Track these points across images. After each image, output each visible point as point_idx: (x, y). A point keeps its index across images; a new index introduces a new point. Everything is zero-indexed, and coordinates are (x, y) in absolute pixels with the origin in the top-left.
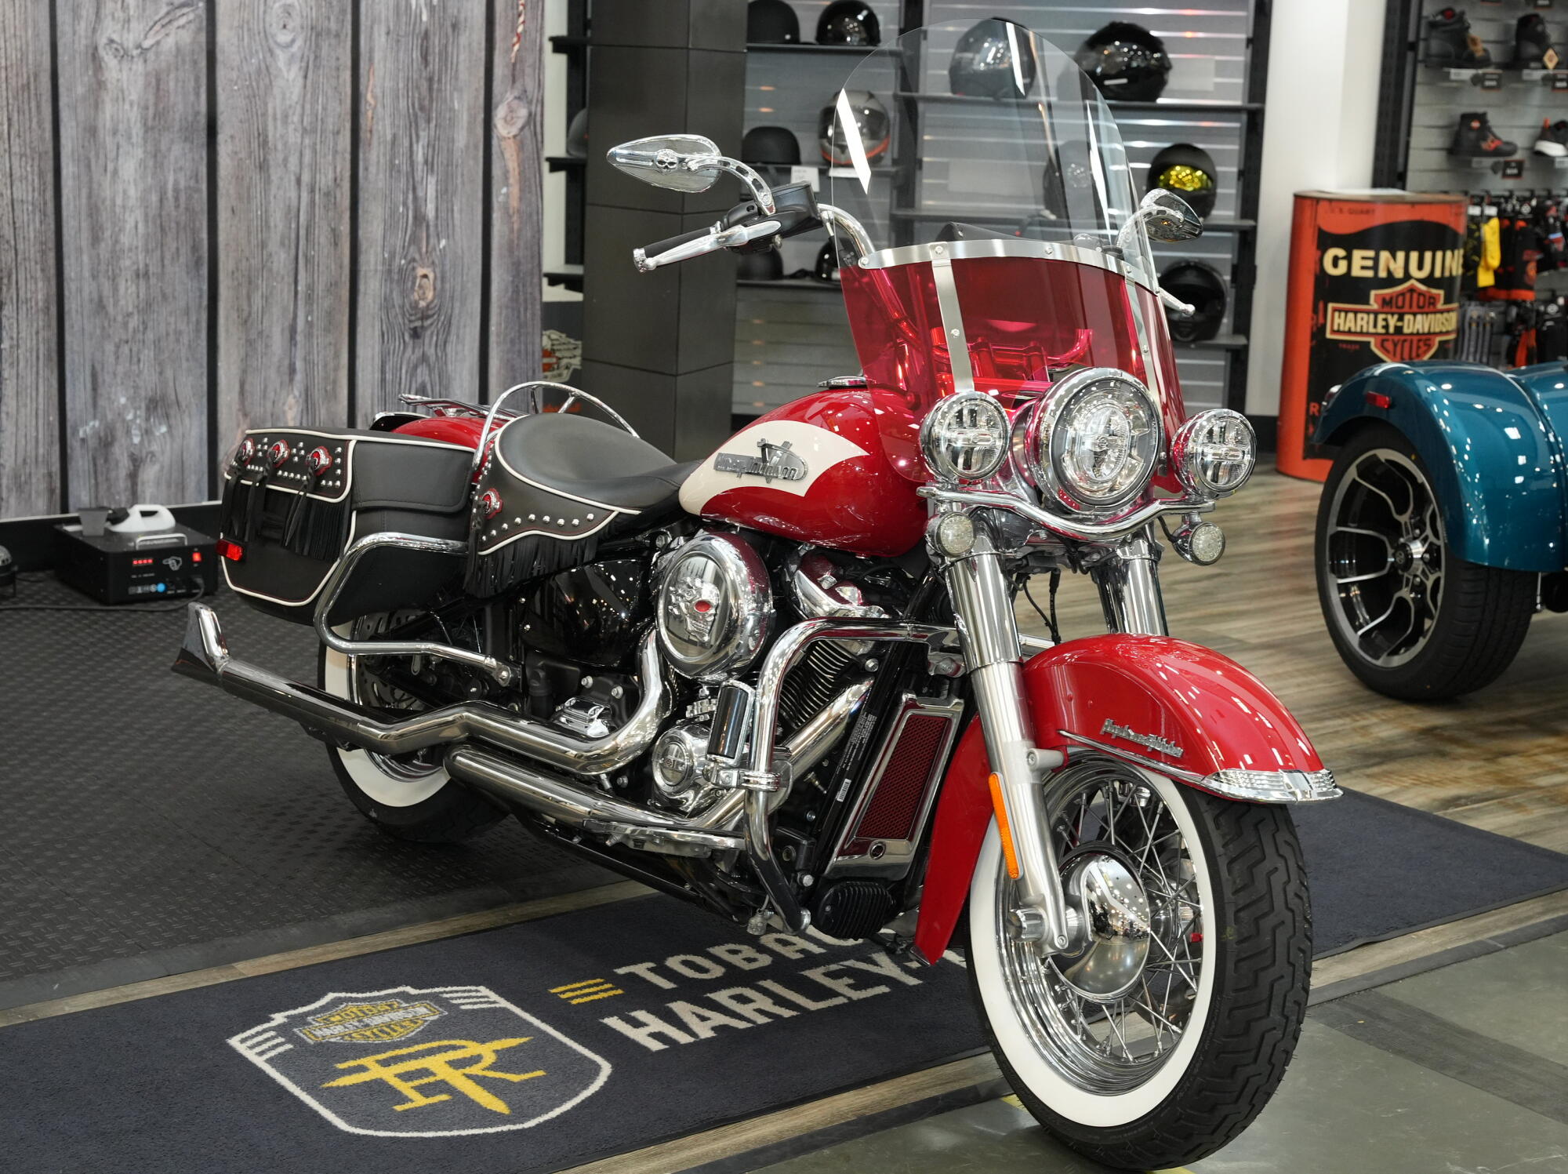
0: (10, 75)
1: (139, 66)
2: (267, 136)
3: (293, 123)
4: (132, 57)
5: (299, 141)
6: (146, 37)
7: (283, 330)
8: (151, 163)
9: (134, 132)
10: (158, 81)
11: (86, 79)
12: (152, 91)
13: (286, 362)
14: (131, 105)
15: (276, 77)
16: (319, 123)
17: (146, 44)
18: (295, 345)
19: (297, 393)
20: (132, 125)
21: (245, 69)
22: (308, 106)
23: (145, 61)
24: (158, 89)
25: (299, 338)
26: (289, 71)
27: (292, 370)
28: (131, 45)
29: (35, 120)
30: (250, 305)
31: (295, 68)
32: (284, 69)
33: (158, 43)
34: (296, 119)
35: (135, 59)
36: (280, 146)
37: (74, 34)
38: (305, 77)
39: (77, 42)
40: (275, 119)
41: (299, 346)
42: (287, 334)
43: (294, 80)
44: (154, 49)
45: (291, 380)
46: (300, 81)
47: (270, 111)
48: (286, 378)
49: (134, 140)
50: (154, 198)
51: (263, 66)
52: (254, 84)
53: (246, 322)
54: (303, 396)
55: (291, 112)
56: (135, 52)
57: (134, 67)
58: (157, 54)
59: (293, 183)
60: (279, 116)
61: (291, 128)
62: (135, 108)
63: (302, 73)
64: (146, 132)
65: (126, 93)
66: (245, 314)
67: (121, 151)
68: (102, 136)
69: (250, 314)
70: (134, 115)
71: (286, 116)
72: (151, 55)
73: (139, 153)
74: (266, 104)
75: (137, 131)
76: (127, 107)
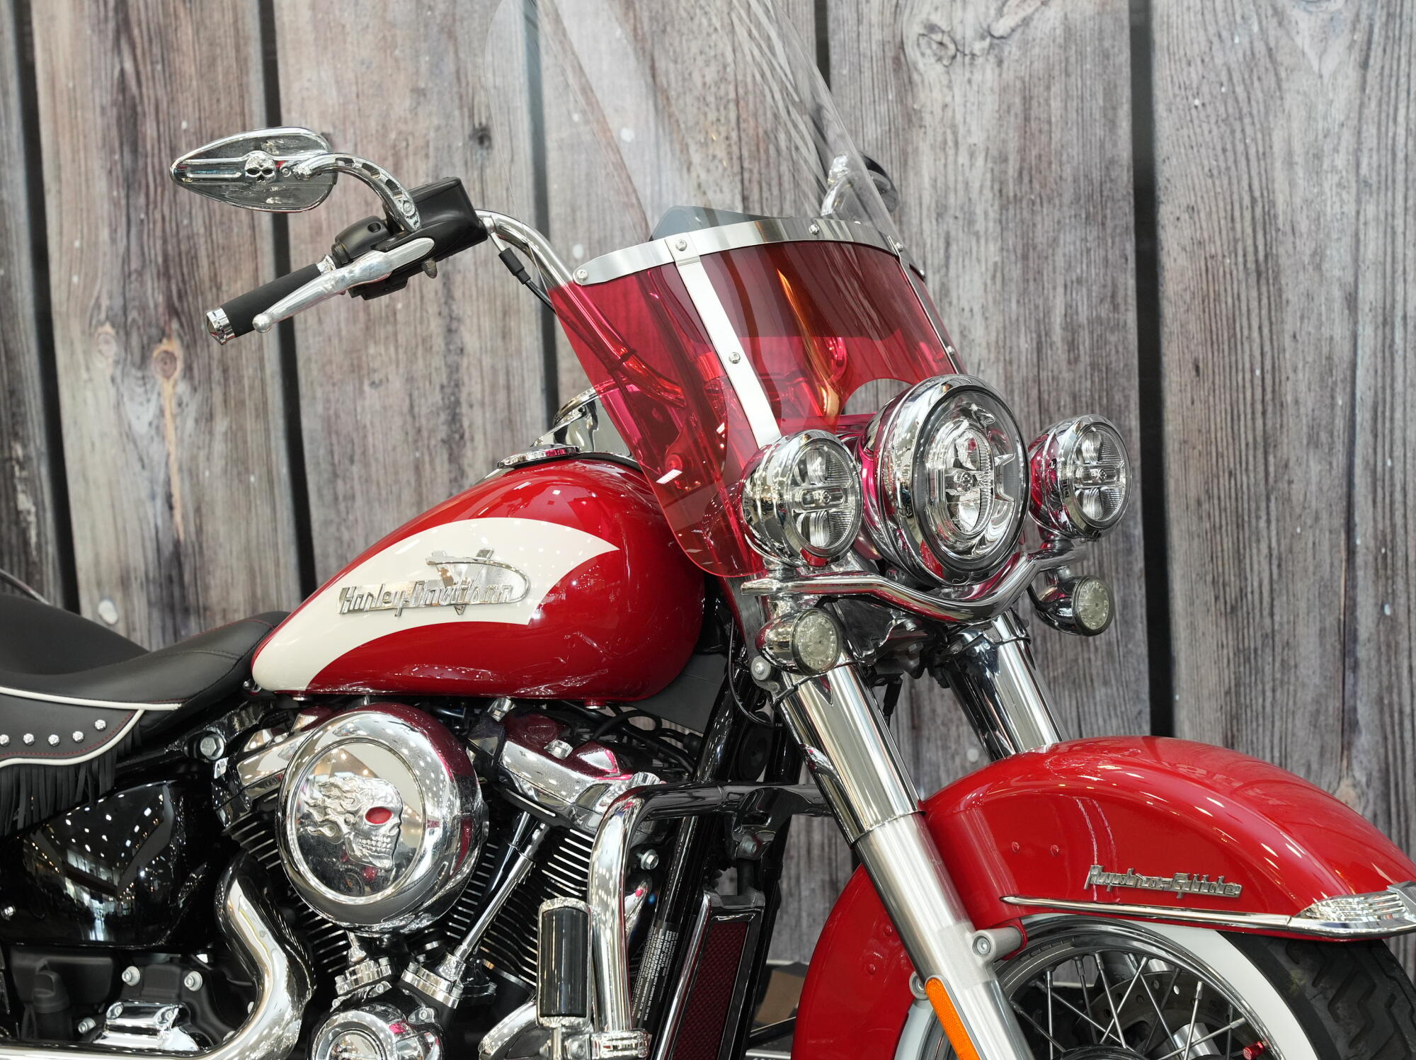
0: (744, 115)
1: (987, 74)
2: (1273, 204)
3: (1334, 169)
4: (973, 55)
5: (1351, 209)
6: (1000, 13)
7: (1322, 631)
8: (1016, 272)
9: (979, 211)
10: (1027, 100)
11: (883, 108)
12: (1013, 121)
13: (1334, 704)
14: (972, 155)
15: (1291, 70)
16: (1400, 166)
17: (1001, 28)
18: (1355, 667)
19: (1361, 776)
20: (974, 195)
21: (1219, 61)
22: (1370, 131)
23: (1000, 63)
24: (1027, 119)
25: (1363, 653)
26: (1321, 55)
27: (1349, 725)
28: (970, 34)
29: (789, 197)
30: (1241, 575)
31: (1338, 46)
32: (1312, 55)
33: (1026, 22)
34: (1341, 161)
35: (979, 61)
36: (1303, 226)
37: (859, 22)
38: (1365, 65)
39: (864, 37)
40: (1290, 163)
41: (1363, 671)
42: (1333, 641)
43: (1334, 75)
44: (1017, 36)
45: (1347, 746)
46: (1351, 76)
47: (1279, 147)
48: (1334, 741)
49: (980, 226)
50: (1024, 344)
51: (1260, 47)
52: (1240, 90)
53: (1234, 609)
54: (1377, 784)
55: (1327, 148)
56: (978, 47)
57: (977, 77)
58: (1025, 45)
59: (1338, 304)
60: (1299, 159)
61: (1330, 181)
62: (980, 161)
63: (1356, 56)
64: (1004, 208)
65: (962, 130)
66: (1232, 592)
67: (954, 248)
68: (915, 221)
69: (1242, 593)
70: (979, 174)
71: (1318, 157)
72: (1012, 50)
73: (991, 252)
74: (1267, 133)
75: (985, 207)
76: (963, 159)
